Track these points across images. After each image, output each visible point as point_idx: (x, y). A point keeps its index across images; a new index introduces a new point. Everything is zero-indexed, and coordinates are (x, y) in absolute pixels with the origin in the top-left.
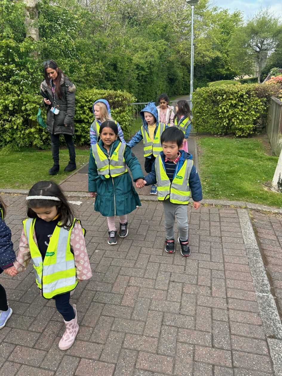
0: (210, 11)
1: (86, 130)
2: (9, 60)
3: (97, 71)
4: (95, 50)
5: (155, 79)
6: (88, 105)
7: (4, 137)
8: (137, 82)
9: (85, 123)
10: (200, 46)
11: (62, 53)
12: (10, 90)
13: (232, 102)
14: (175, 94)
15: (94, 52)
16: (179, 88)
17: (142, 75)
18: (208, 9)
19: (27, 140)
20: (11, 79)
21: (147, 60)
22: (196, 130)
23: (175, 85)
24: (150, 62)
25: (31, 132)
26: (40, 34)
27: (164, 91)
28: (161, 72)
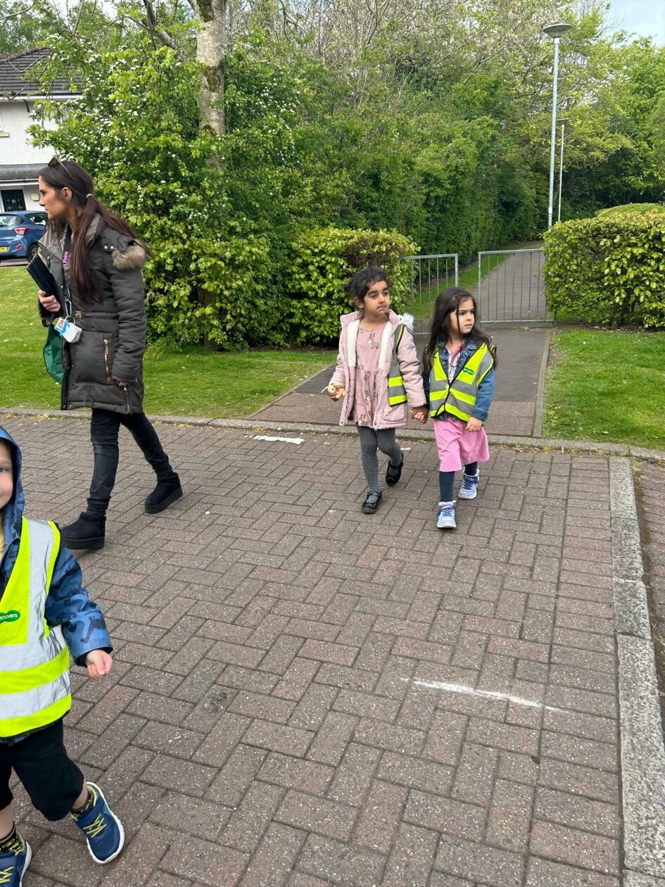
0: (607, 42)
1: (310, 312)
2: (170, 173)
3: (337, 190)
4: (335, 147)
5: (468, 204)
6: (317, 262)
7: (153, 325)
8: (424, 211)
9: (310, 299)
10: (581, 126)
11: (269, 156)
12: (168, 232)
13: (635, 251)
14: (516, 238)
15: (331, 152)
16: (528, 224)
17: (437, 197)
18: (602, 38)
19: (195, 330)
20: (171, 211)
21: (449, 163)
22: (552, 313)
23: (517, 217)
24: (456, 167)
25: (204, 314)
26: (226, 120)
27: (489, 231)
28: (483, 188)
